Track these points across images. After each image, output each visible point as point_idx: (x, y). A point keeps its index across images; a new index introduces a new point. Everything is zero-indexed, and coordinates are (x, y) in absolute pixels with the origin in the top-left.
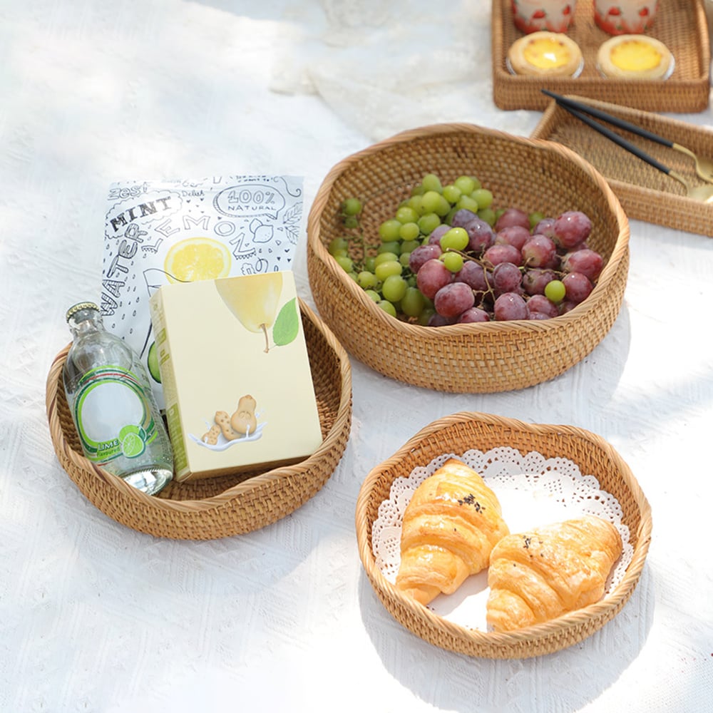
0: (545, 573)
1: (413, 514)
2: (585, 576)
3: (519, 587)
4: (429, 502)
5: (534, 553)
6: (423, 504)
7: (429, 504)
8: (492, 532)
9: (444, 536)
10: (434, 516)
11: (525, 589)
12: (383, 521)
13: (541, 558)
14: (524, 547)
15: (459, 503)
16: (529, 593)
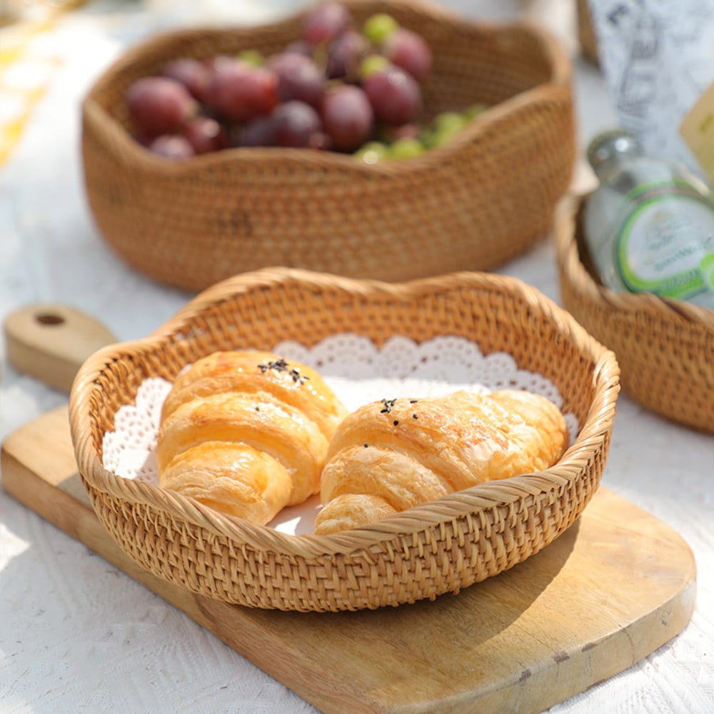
0: (422, 447)
1: (177, 402)
2: (497, 447)
3: (375, 476)
4: (204, 376)
5: (400, 417)
6: (193, 381)
7: (206, 379)
8: (326, 416)
9: (239, 420)
10: (215, 397)
11: (386, 477)
12: (126, 439)
13: (415, 422)
14: (383, 411)
15: (260, 371)
16: (393, 483)
